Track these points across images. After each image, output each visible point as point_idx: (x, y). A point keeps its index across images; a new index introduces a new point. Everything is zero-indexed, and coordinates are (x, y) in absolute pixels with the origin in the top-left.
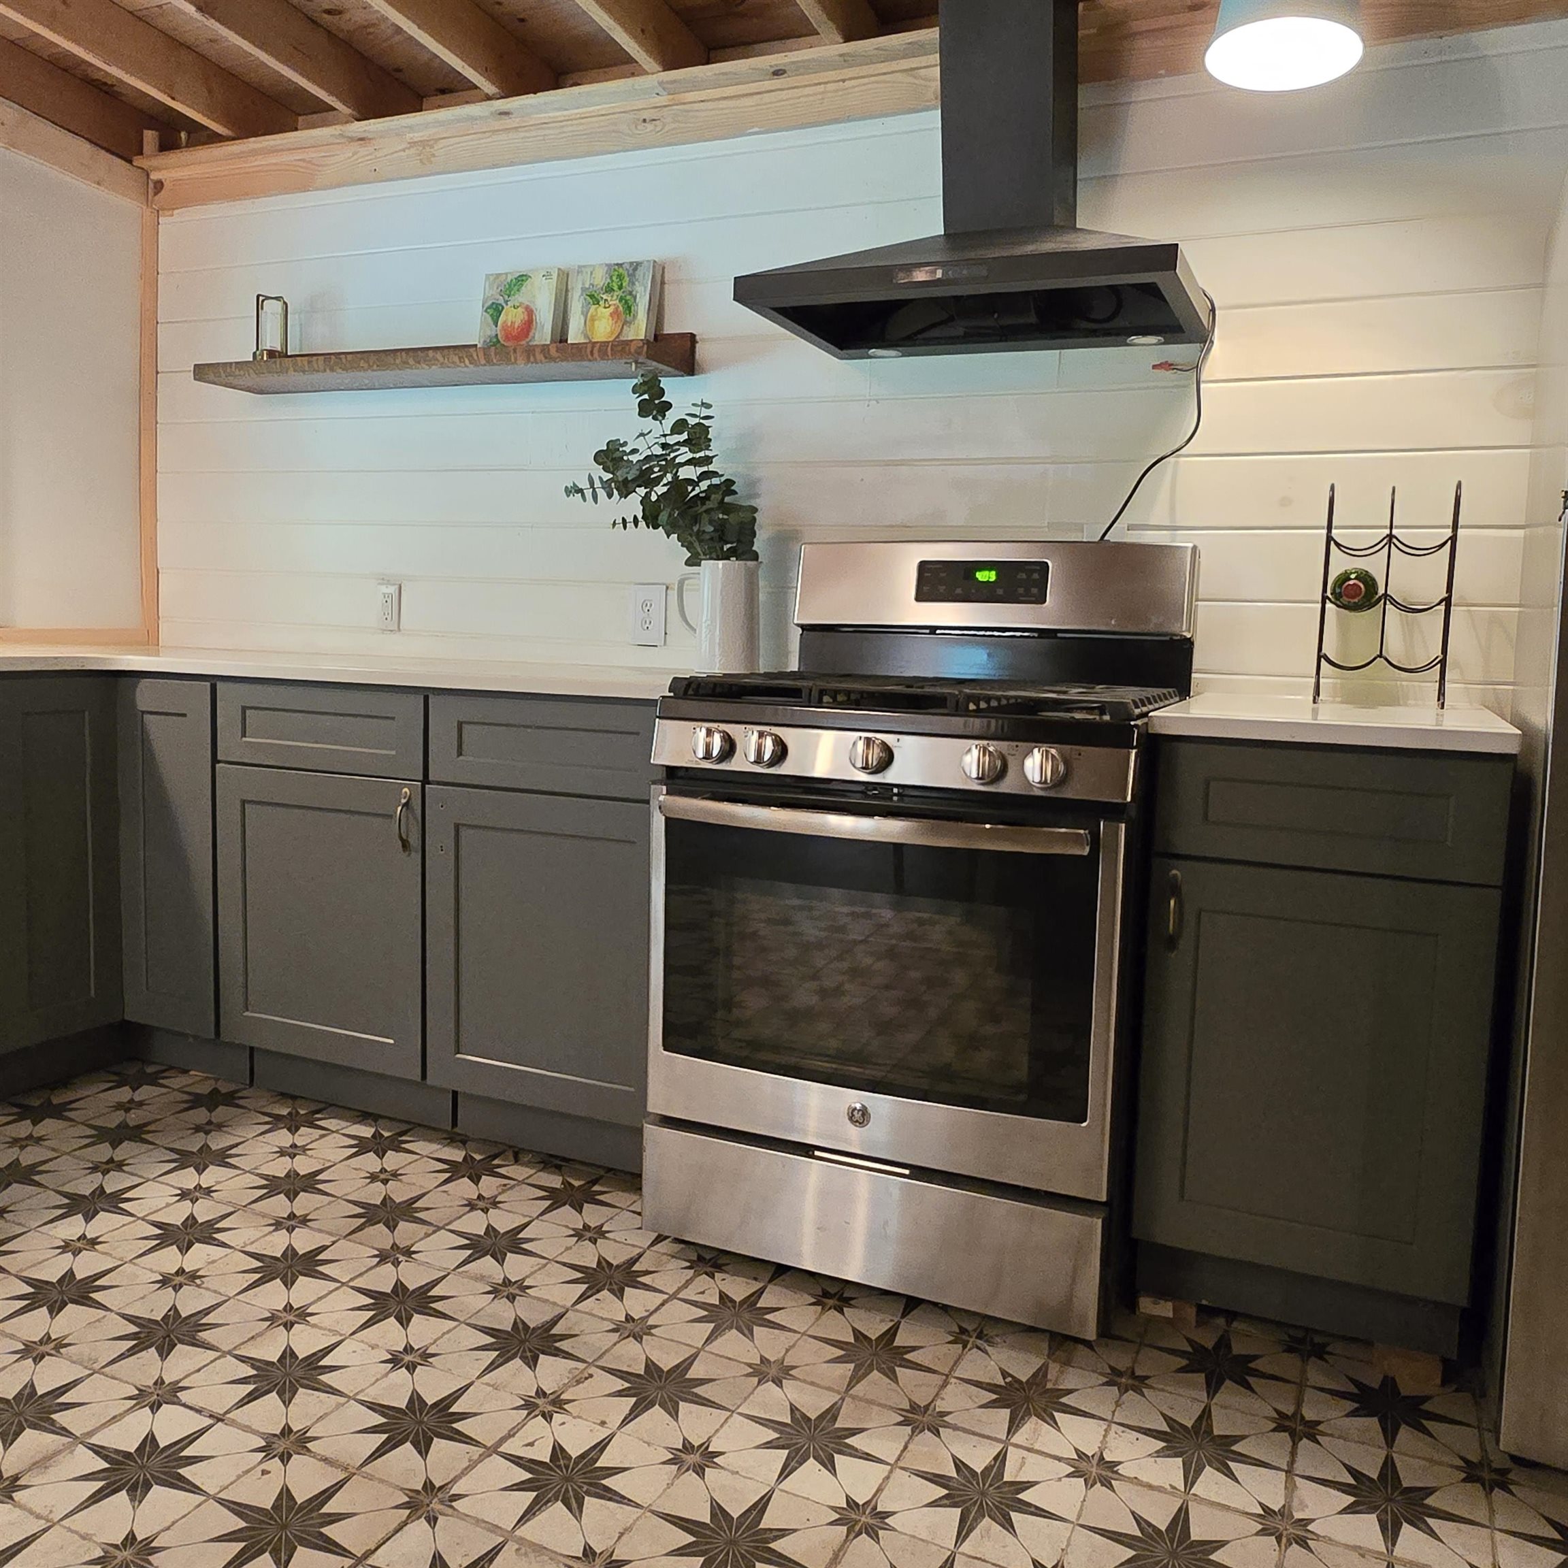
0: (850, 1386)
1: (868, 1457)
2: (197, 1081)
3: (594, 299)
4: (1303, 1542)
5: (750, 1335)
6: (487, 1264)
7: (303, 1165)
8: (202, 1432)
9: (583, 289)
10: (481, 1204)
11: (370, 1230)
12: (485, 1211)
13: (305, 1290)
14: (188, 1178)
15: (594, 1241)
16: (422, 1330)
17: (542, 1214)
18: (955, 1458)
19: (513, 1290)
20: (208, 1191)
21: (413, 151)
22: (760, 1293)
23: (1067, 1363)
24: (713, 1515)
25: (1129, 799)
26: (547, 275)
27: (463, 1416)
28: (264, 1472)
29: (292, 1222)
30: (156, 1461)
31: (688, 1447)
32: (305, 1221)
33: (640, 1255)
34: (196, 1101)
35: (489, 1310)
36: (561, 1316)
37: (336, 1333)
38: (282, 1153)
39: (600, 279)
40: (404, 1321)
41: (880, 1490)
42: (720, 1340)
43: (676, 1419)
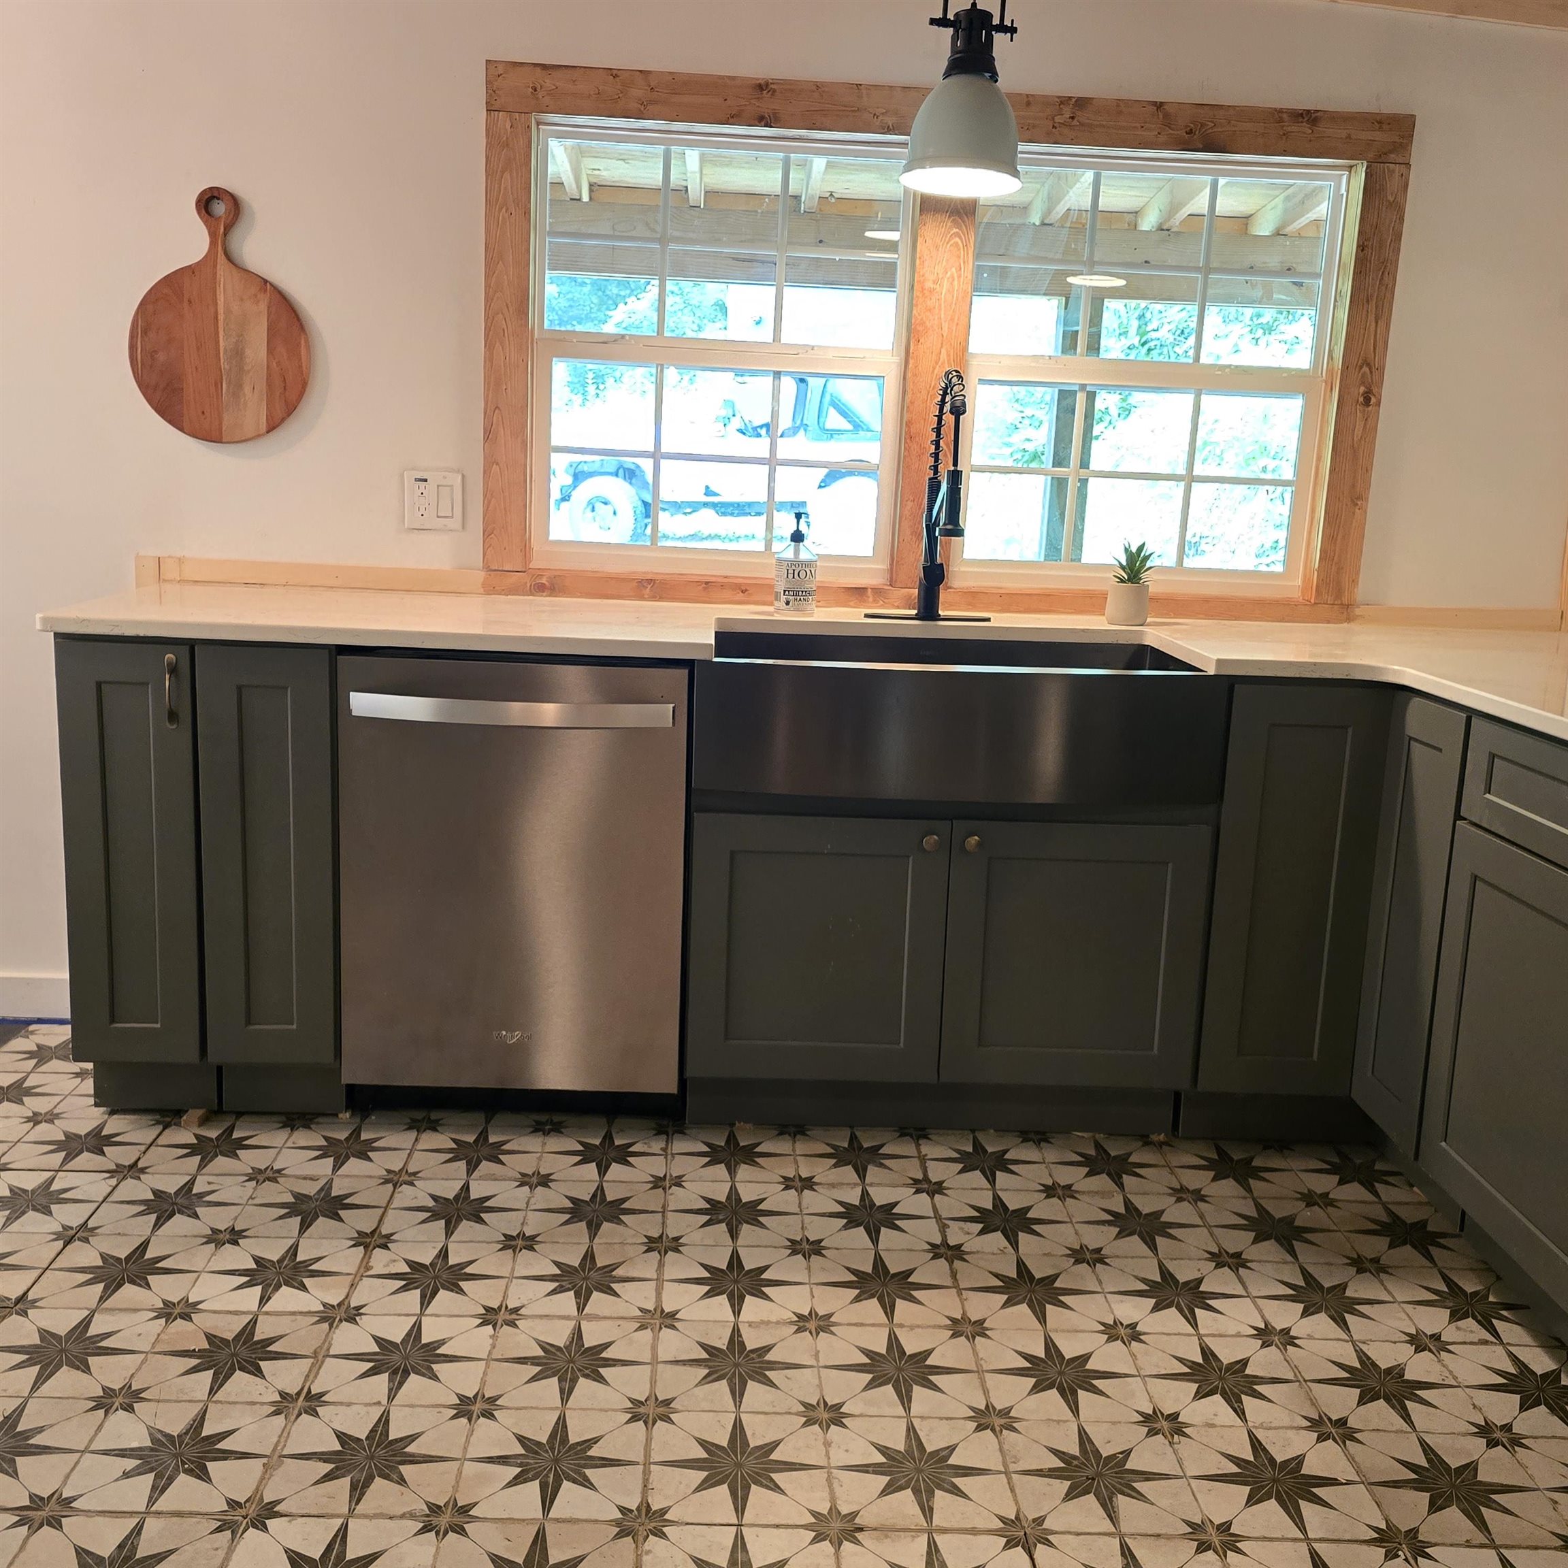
7: (1420, 1368)
11: (1408, 1494)
13: (1262, 1518)
14: (1287, 1315)
20: (1290, 1342)
29: (1334, 1430)
32: (1348, 1436)
34: (1389, 1227)
38: (1414, 1338)
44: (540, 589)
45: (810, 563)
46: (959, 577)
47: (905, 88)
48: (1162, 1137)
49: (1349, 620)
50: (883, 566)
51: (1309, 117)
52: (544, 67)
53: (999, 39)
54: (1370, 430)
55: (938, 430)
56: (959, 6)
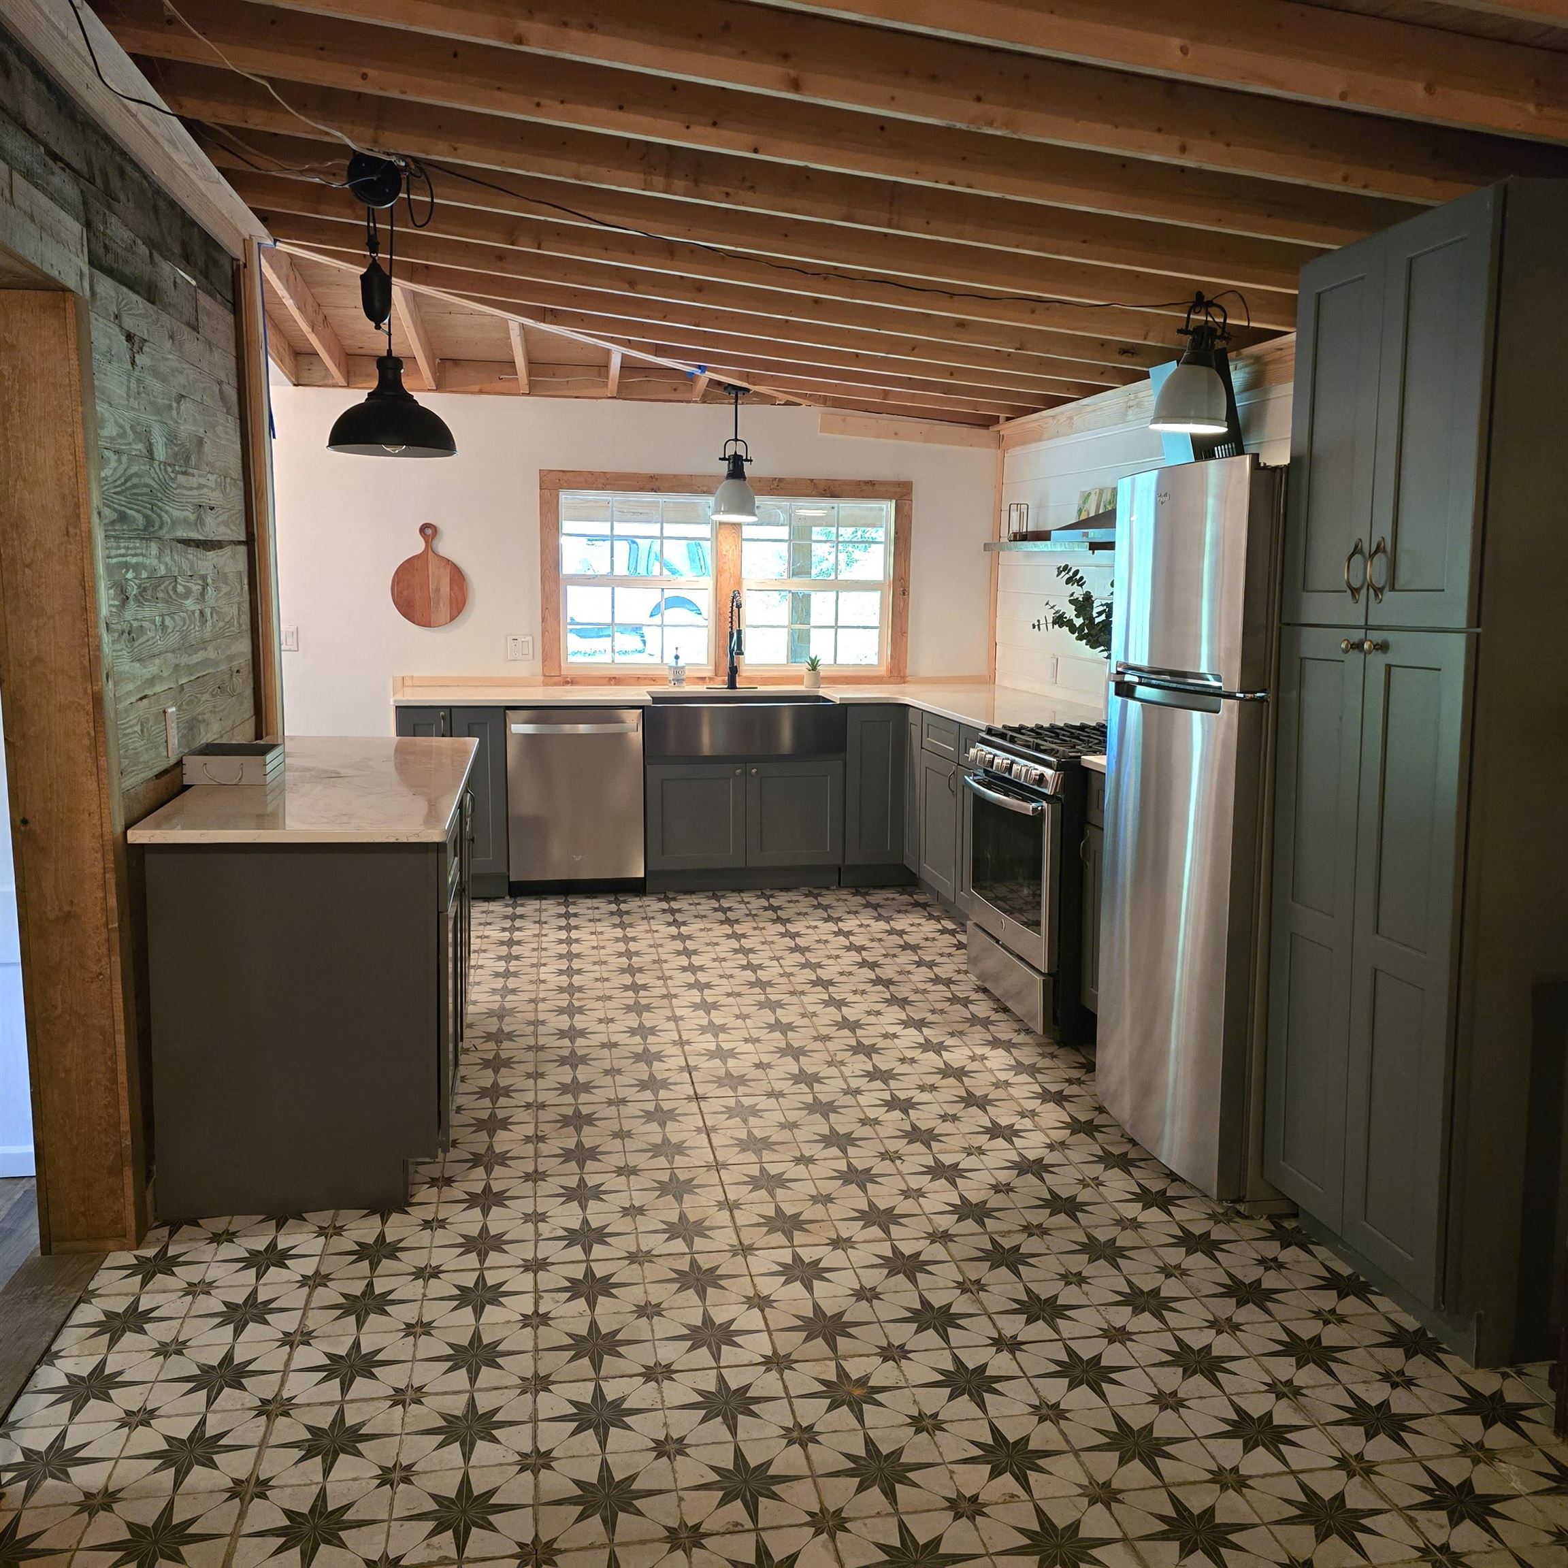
21: (1068, 421)
26: (1096, 493)
44: (567, 683)
45: (683, 667)
46: (744, 671)
48: (835, 887)
49: (904, 682)
50: (712, 667)
51: (871, 483)
52: (563, 471)
53: (747, 464)
54: (906, 606)
55: (732, 612)
56: (730, 452)
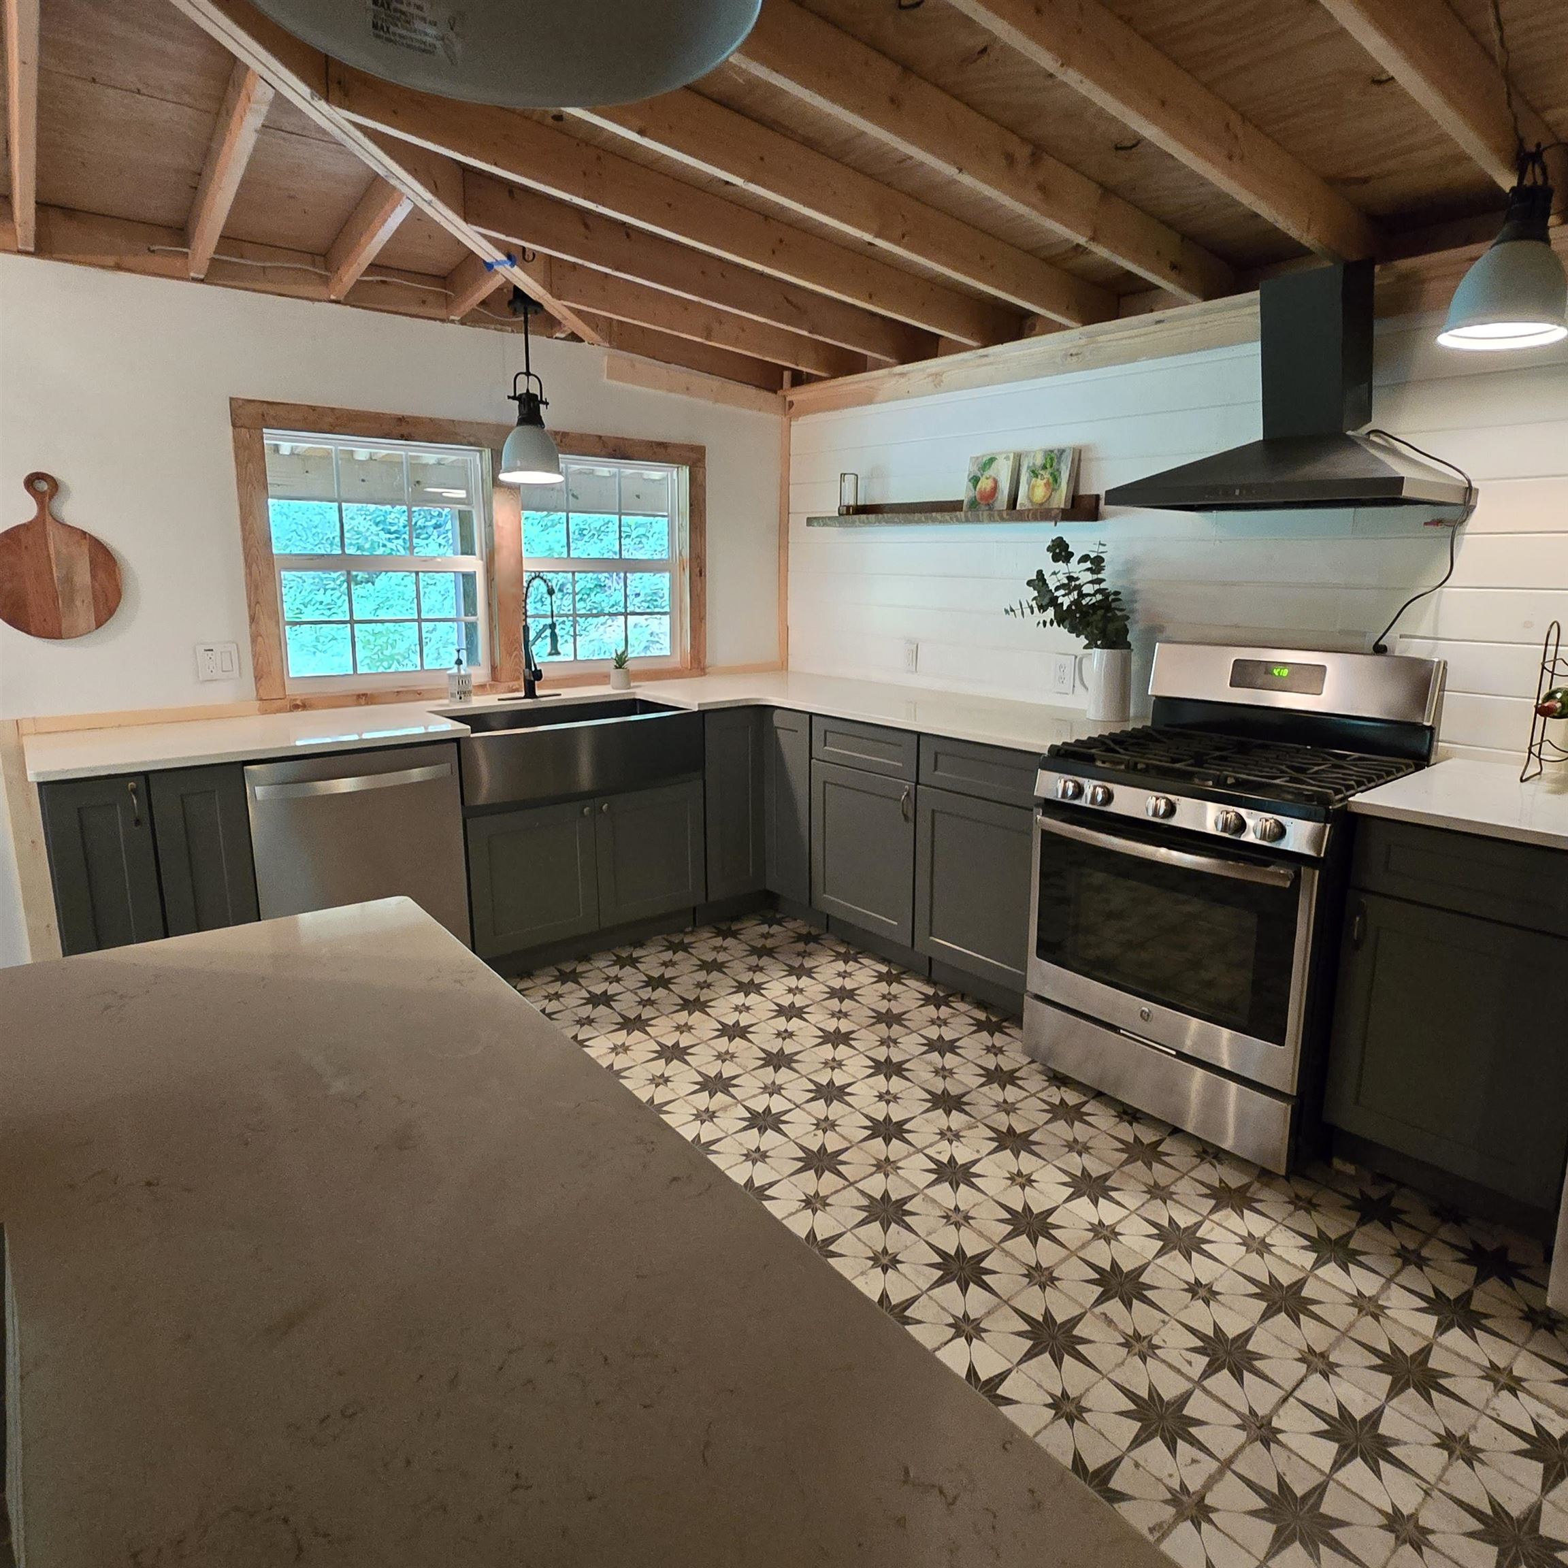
0: (1122, 1165)
1: (1118, 1203)
2: (800, 926)
3: (1034, 473)
4: (1376, 1317)
5: (1072, 1125)
6: (935, 1056)
7: (849, 984)
8: (790, 1110)
9: (1028, 467)
10: (938, 1022)
11: (878, 1026)
12: (940, 1026)
13: (842, 1051)
14: (792, 981)
15: (996, 1055)
16: (896, 1084)
17: (971, 1033)
18: (1170, 1217)
19: (946, 1073)
20: (801, 991)
21: (930, 379)
22: (1085, 1103)
23: (1267, 1185)
24: (1024, 1209)
25: (1322, 855)
26: (1007, 458)
27: (909, 1131)
28: (815, 1135)
29: (840, 1015)
30: (769, 1119)
31: (1019, 1174)
32: (846, 1015)
33: (1020, 1068)
34: (800, 938)
35: (932, 1081)
36: (968, 1092)
37: (854, 1077)
38: (839, 975)
39: (1039, 461)
40: (888, 1078)
41: (1120, 1221)
42: (1055, 1124)
43: (1017, 1159)
44: (296, 707)
46: (544, 675)
47: (478, 424)
48: (690, 929)
49: (705, 674)
51: (663, 445)
52: (268, 403)
53: (542, 407)
56: (521, 390)
